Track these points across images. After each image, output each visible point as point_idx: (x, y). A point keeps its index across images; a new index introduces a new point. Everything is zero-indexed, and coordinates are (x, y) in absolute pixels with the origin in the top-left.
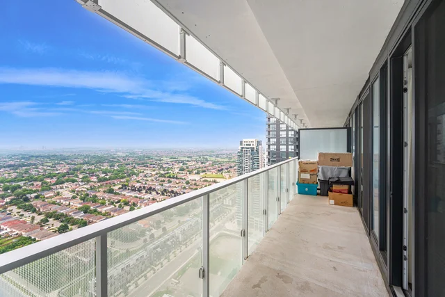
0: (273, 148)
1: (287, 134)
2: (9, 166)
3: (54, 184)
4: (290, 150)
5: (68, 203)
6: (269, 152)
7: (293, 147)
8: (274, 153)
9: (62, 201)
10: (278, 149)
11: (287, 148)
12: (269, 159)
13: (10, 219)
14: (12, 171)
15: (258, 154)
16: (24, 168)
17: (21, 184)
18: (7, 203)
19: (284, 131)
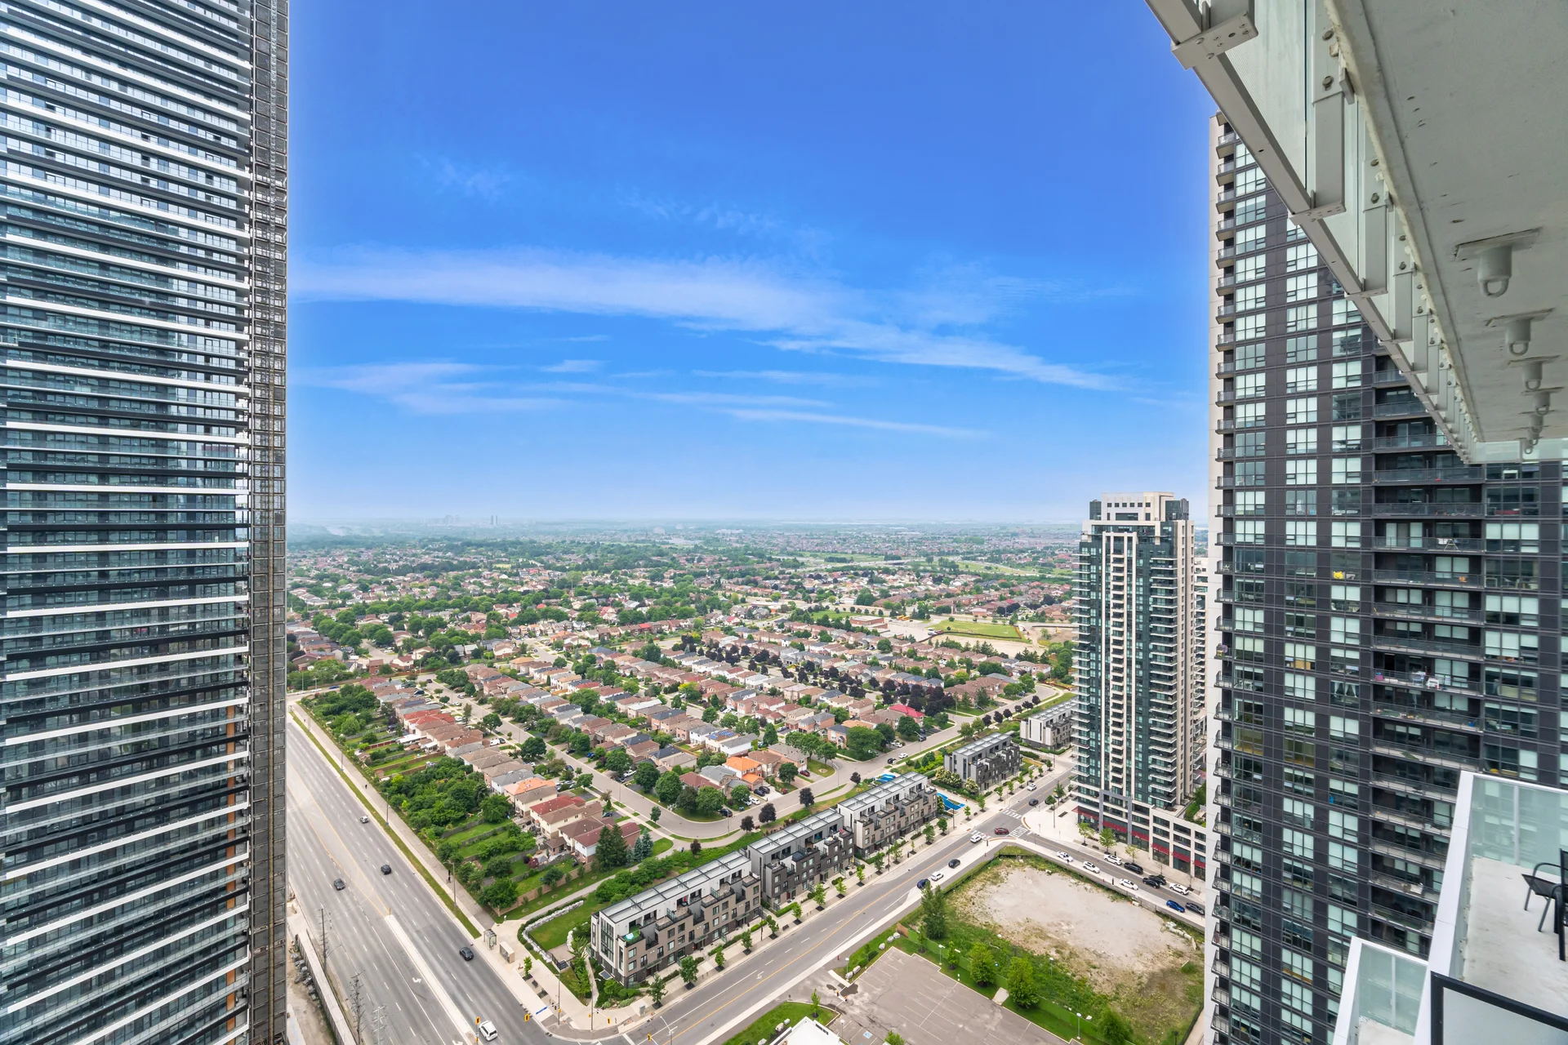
0: (1249, 532)
1: (1324, 472)
2: (423, 567)
3: (516, 623)
4: (1337, 542)
5: (545, 677)
6: (1228, 552)
7: (1355, 529)
8: (1250, 552)
9: (532, 670)
10: (1275, 535)
11: (1324, 535)
12: (1228, 581)
13: (422, 708)
14: (428, 581)
15: (1172, 552)
16: (452, 574)
17: (445, 615)
18: (416, 663)
19: (1307, 456)
